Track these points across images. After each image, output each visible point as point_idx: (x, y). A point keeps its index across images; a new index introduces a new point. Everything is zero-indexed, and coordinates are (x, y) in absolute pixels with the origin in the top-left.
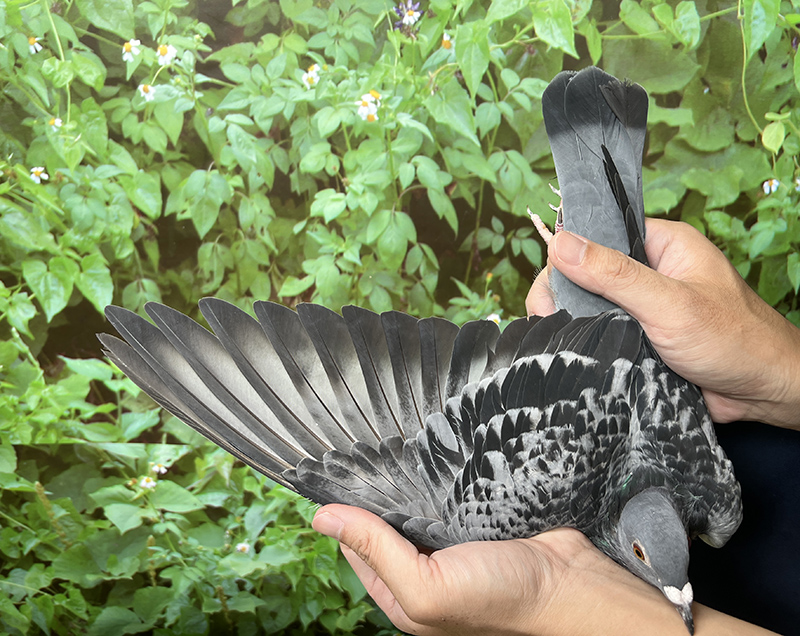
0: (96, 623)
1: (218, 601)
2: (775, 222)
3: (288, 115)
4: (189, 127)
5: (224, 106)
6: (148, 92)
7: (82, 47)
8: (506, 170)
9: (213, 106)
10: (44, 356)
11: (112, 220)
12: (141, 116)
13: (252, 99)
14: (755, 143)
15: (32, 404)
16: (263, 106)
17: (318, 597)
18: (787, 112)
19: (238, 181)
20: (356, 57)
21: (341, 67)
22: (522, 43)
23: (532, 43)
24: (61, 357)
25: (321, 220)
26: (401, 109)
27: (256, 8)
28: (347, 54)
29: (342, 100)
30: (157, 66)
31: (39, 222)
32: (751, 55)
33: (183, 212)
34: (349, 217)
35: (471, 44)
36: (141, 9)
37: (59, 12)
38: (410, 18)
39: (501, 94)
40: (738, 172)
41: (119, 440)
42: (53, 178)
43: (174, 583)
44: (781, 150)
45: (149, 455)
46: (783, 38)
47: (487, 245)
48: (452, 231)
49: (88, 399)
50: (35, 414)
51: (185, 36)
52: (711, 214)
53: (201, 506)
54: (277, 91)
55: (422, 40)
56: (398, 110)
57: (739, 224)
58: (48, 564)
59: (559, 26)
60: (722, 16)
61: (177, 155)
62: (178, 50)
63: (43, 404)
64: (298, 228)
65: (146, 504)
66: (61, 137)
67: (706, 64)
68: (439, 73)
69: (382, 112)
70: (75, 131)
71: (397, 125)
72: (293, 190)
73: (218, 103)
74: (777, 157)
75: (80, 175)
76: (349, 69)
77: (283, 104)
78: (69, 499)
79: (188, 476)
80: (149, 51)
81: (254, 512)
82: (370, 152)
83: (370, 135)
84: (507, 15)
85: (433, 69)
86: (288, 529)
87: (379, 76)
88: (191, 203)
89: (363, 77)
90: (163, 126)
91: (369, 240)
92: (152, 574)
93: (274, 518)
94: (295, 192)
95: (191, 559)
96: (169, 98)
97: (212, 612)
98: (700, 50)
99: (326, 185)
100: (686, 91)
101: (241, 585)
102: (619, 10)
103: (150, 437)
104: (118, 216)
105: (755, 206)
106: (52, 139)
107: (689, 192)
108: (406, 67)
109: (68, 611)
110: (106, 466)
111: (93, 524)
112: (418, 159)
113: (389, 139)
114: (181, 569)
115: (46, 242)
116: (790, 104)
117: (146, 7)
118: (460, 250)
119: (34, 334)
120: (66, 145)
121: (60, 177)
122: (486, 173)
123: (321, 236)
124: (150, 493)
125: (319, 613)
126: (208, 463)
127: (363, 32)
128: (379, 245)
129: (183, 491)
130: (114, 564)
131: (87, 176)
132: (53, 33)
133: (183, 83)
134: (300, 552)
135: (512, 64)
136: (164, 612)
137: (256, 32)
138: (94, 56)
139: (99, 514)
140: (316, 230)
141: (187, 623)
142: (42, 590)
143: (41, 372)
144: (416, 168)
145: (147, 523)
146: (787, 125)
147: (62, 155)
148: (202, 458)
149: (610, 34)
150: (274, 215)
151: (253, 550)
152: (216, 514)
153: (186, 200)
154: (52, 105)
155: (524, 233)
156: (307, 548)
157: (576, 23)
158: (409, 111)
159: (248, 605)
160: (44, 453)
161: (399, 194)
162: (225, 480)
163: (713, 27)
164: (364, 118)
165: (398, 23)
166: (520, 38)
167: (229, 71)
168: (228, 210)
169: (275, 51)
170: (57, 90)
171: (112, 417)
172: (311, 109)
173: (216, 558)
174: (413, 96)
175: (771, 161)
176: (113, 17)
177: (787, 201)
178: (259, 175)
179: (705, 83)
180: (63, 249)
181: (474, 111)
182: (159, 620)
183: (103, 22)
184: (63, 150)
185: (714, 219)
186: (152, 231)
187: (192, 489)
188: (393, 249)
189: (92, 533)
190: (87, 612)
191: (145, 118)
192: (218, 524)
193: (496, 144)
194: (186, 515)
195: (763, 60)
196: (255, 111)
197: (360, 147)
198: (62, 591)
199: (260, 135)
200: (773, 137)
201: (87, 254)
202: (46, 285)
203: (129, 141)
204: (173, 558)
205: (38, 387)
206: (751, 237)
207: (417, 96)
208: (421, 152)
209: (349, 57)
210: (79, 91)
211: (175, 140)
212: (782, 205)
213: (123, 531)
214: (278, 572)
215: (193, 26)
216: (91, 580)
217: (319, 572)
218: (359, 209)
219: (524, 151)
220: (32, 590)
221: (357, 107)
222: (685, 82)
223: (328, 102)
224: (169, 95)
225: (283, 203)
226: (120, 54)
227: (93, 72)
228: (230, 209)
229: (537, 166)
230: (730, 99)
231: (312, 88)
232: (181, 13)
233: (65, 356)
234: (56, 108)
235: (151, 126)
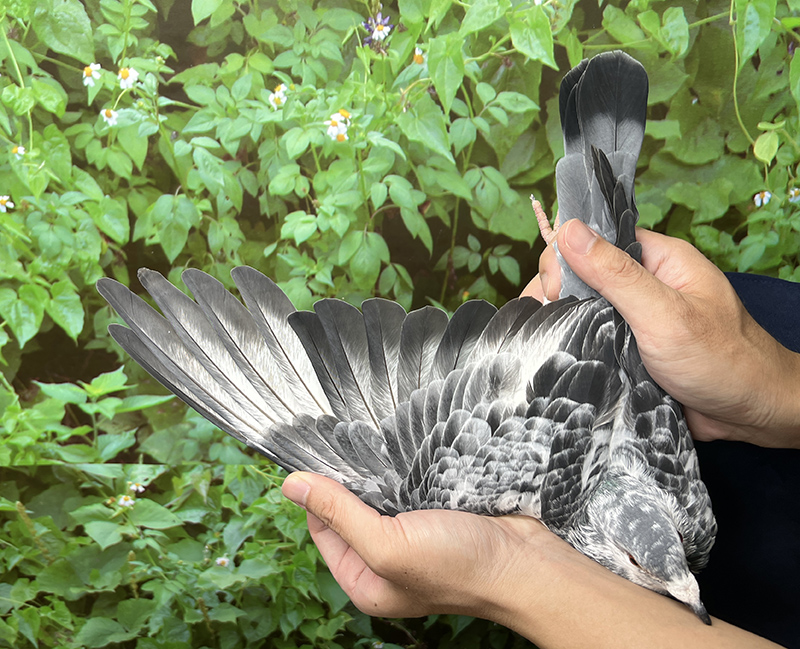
0: (82, 632)
1: (199, 611)
2: (766, 235)
3: (255, 137)
4: (154, 151)
5: (190, 129)
6: (112, 117)
7: (42, 73)
8: (482, 187)
9: (178, 129)
10: (19, 381)
11: (80, 246)
12: (104, 141)
13: (218, 121)
14: (747, 155)
15: (9, 428)
16: (229, 128)
17: (298, 608)
18: (782, 120)
19: (206, 205)
20: (323, 75)
21: (308, 86)
22: (498, 55)
23: (509, 55)
24: (35, 382)
25: (292, 242)
26: (372, 127)
27: (219, 27)
28: (314, 72)
29: (311, 120)
30: (119, 90)
31: (7, 250)
32: (743, 62)
33: (152, 237)
34: (320, 238)
35: (444, 58)
36: (100, 32)
37: (16, 37)
38: (380, 33)
39: (477, 108)
40: (727, 185)
41: (96, 461)
42: (19, 207)
43: (155, 595)
44: (774, 161)
45: (128, 475)
46: (778, 43)
47: (464, 264)
48: (427, 250)
49: (63, 422)
50: (13, 437)
51: (146, 58)
52: (698, 228)
53: (179, 522)
54: (244, 112)
55: (393, 56)
56: (368, 129)
57: (727, 238)
58: (32, 578)
59: (538, 36)
60: (712, 22)
61: (143, 180)
62: (139, 73)
63: (20, 428)
64: (268, 251)
65: (125, 521)
66: (25, 165)
67: (695, 74)
68: (411, 89)
69: (352, 132)
70: (39, 159)
71: (368, 144)
72: (262, 213)
73: (183, 127)
74: (770, 169)
75: (46, 202)
76: (317, 88)
77: (250, 125)
78: (50, 517)
79: (166, 494)
80: (110, 74)
81: (232, 528)
82: (340, 173)
83: (340, 155)
84: (482, 27)
85: (404, 85)
86: (266, 544)
87: (348, 95)
88: (159, 228)
89: (331, 96)
90: (128, 150)
91: (341, 261)
92: (134, 587)
93: (252, 533)
94: (265, 215)
95: (172, 573)
96: (133, 123)
97: (194, 622)
98: (688, 59)
99: (296, 207)
100: (673, 101)
101: (221, 597)
102: (602, 18)
103: (127, 457)
104: (86, 242)
105: (745, 220)
106: (16, 168)
107: (675, 206)
108: (376, 84)
109: (54, 622)
110: (84, 486)
111: (74, 541)
112: (390, 178)
113: (360, 159)
114: (162, 583)
115: (15, 270)
116: (785, 112)
117: (105, 29)
118: (435, 269)
119: (7, 361)
120: (30, 173)
121: (26, 205)
122: (461, 190)
123: (292, 258)
124: (128, 510)
125: (300, 622)
126: (185, 482)
127: (330, 49)
128: (351, 267)
129: (162, 509)
130: (97, 578)
131: (53, 204)
132: (11, 60)
133: (146, 107)
134: (279, 565)
135: (487, 78)
136: (147, 622)
137: (219, 52)
138: (55, 82)
139: (79, 531)
140: (287, 252)
141: (170, 633)
142: (27, 602)
143: (17, 397)
144: (388, 187)
145: (127, 539)
146: (780, 135)
147: (27, 183)
148: (179, 476)
149: (592, 43)
150: (244, 239)
151: (233, 564)
152: (194, 530)
153: (154, 225)
154: (14, 134)
155: (501, 250)
156: (285, 561)
157: (556, 33)
158: (381, 129)
159: (230, 616)
160: (24, 475)
161: (371, 215)
162: (202, 497)
163: (703, 34)
164: (333, 138)
165: (367, 39)
166: (497, 49)
167: (193, 93)
168: (197, 234)
169: (240, 72)
170: (18, 117)
171: (87, 439)
172: (279, 131)
173: (196, 571)
174: (384, 114)
175: (763, 173)
176: (72, 41)
177: (780, 212)
178: (227, 198)
179: (693, 93)
180: (32, 276)
181: (448, 127)
182: (143, 630)
183: (61, 46)
184: (27, 178)
185: (700, 234)
186: (121, 256)
187: (170, 507)
188: (366, 270)
189: (73, 549)
190: (73, 623)
191: (108, 143)
192: (196, 540)
193: (471, 161)
194: (164, 531)
195: (756, 68)
196: (222, 134)
197: (330, 168)
198: (47, 603)
199: (227, 157)
200: (765, 148)
201: (57, 281)
202: (17, 313)
203: (93, 166)
204: (154, 572)
205: (14, 411)
206: (740, 252)
207: (388, 114)
208: (393, 172)
209: (317, 76)
210: (40, 118)
211: (140, 165)
212: (774, 217)
213: (104, 547)
214: (258, 584)
215: (154, 48)
216: (75, 593)
217: (298, 584)
218: (331, 231)
219: (501, 168)
220: (19, 603)
221: (326, 127)
222: (672, 92)
223: (296, 123)
224: (132, 119)
225: (253, 227)
226: (81, 79)
227: (54, 99)
228: (199, 233)
229: (514, 183)
230: (719, 110)
231: (278, 109)
232: (140, 34)
233: (39, 381)
234: (19, 136)
235: (116, 151)
